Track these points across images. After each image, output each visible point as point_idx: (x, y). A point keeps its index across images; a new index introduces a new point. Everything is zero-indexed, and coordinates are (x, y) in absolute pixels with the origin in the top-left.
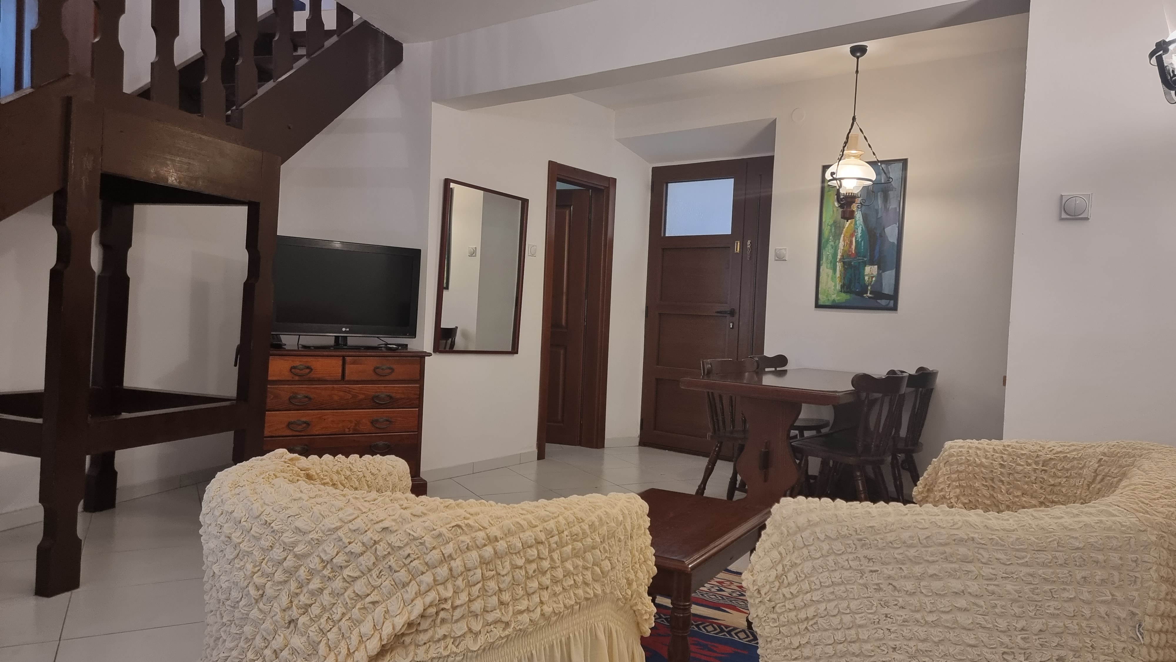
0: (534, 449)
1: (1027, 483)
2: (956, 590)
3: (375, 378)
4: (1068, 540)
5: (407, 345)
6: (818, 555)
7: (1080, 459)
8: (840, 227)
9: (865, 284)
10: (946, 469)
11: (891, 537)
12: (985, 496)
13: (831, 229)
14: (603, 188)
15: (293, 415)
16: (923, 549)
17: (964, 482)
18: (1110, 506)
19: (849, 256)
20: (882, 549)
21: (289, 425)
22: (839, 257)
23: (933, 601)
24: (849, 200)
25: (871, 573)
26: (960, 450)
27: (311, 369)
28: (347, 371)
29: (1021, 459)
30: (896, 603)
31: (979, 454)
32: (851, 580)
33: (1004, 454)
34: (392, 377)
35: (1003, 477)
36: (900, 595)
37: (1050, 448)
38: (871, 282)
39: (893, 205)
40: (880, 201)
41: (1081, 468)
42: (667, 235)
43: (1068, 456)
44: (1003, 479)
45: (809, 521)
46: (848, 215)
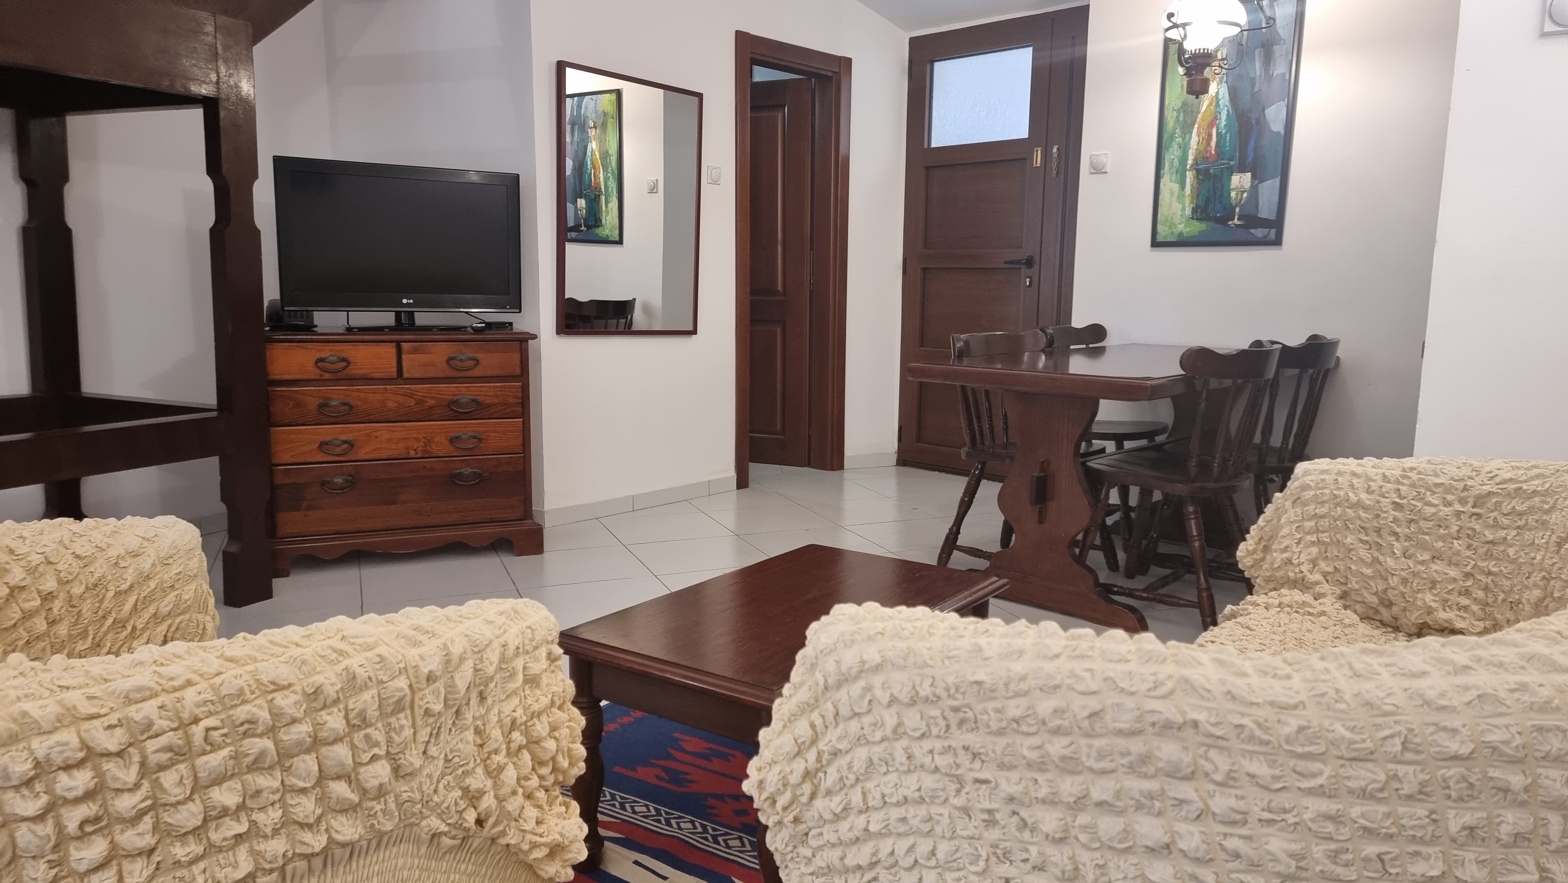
0: (731, 473)
1: (1442, 538)
2: (1149, 843)
3: (449, 373)
4: (1432, 734)
5: (511, 324)
6: (878, 736)
7: (1547, 493)
8: (1192, 112)
9: (1231, 204)
10: (1295, 512)
11: (1017, 707)
12: (1363, 561)
13: (1178, 117)
14: (830, 74)
15: (327, 432)
16: (1083, 741)
17: (1326, 534)
18: (1557, 642)
19: (1205, 159)
20: (1000, 733)
21: (323, 446)
22: (1190, 162)
23: (1101, 862)
24: (1200, 61)
25: (978, 785)
26: (1322, 477)
27: (349, 363)
28: (405, 365)
29: (1433, 493)
30: (1025, 856)
31: (1356, 485)
32: (937, 797)
33: (1403, 484)
34: (476, 372)
35: (1398, 526)
36: (1034, 840)
37: (1491, 472)
38: (1241, 200)
39: (1279, 68)
40: (1258, 65)
41: (1547, 512)
42: (933, 145)
43: (1525, 487)
44: (1398, 530)
45: (863, 662)
46: (1197, 88)
